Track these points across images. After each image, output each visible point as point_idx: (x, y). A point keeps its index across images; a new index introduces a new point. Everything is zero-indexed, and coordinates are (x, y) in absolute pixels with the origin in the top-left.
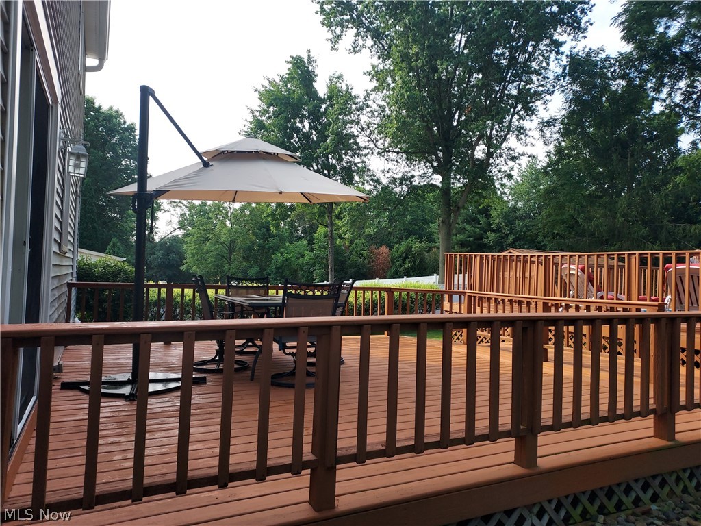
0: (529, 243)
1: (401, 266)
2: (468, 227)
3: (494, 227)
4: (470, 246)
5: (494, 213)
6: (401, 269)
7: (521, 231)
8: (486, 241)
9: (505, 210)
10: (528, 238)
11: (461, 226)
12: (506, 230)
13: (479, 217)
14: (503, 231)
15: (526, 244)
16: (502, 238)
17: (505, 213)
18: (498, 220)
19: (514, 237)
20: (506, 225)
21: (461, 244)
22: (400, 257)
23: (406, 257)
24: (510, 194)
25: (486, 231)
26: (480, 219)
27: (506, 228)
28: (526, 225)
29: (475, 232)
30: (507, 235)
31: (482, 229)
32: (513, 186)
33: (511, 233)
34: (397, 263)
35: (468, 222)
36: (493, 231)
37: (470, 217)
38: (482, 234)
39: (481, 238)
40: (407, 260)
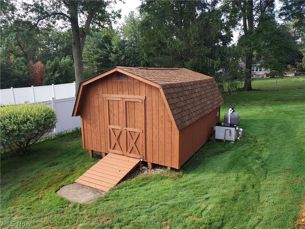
0: (133, 60)
1: (52, 76)
2: (100, 51)
3: (114, 50)
4: (102, 61)
5: (113, 43)
6: (53, 78)
7: (128, 53)
8: (110, 58)
9: (119, 41)
10: (132, 57)
11: (96, 50)
12: (120, 52)
13: (106, 45)
14: (119, 53)
15: (131, 60)
16: (119, 57)
17: (119, 42)
18: (116, 46)
19: (125, 56)
20: (120, 50)
21: (97, 60)
22: (51, 69)
23: (56, 70)
24: (121, 32)
25: (110, 53)
26: (106, 46)
27: (120, 51)
28: (130, 50)
29: (104, 54)
30: (121, 55)
31: (107, 52)
32: (122, 28)
33: (123, 54)
34: (49, 74)
35: (100, 48)
36: (113, 53)
37: (101, 44)
38: (108, 55)
39: (108, 57)
40: (56, 72)
